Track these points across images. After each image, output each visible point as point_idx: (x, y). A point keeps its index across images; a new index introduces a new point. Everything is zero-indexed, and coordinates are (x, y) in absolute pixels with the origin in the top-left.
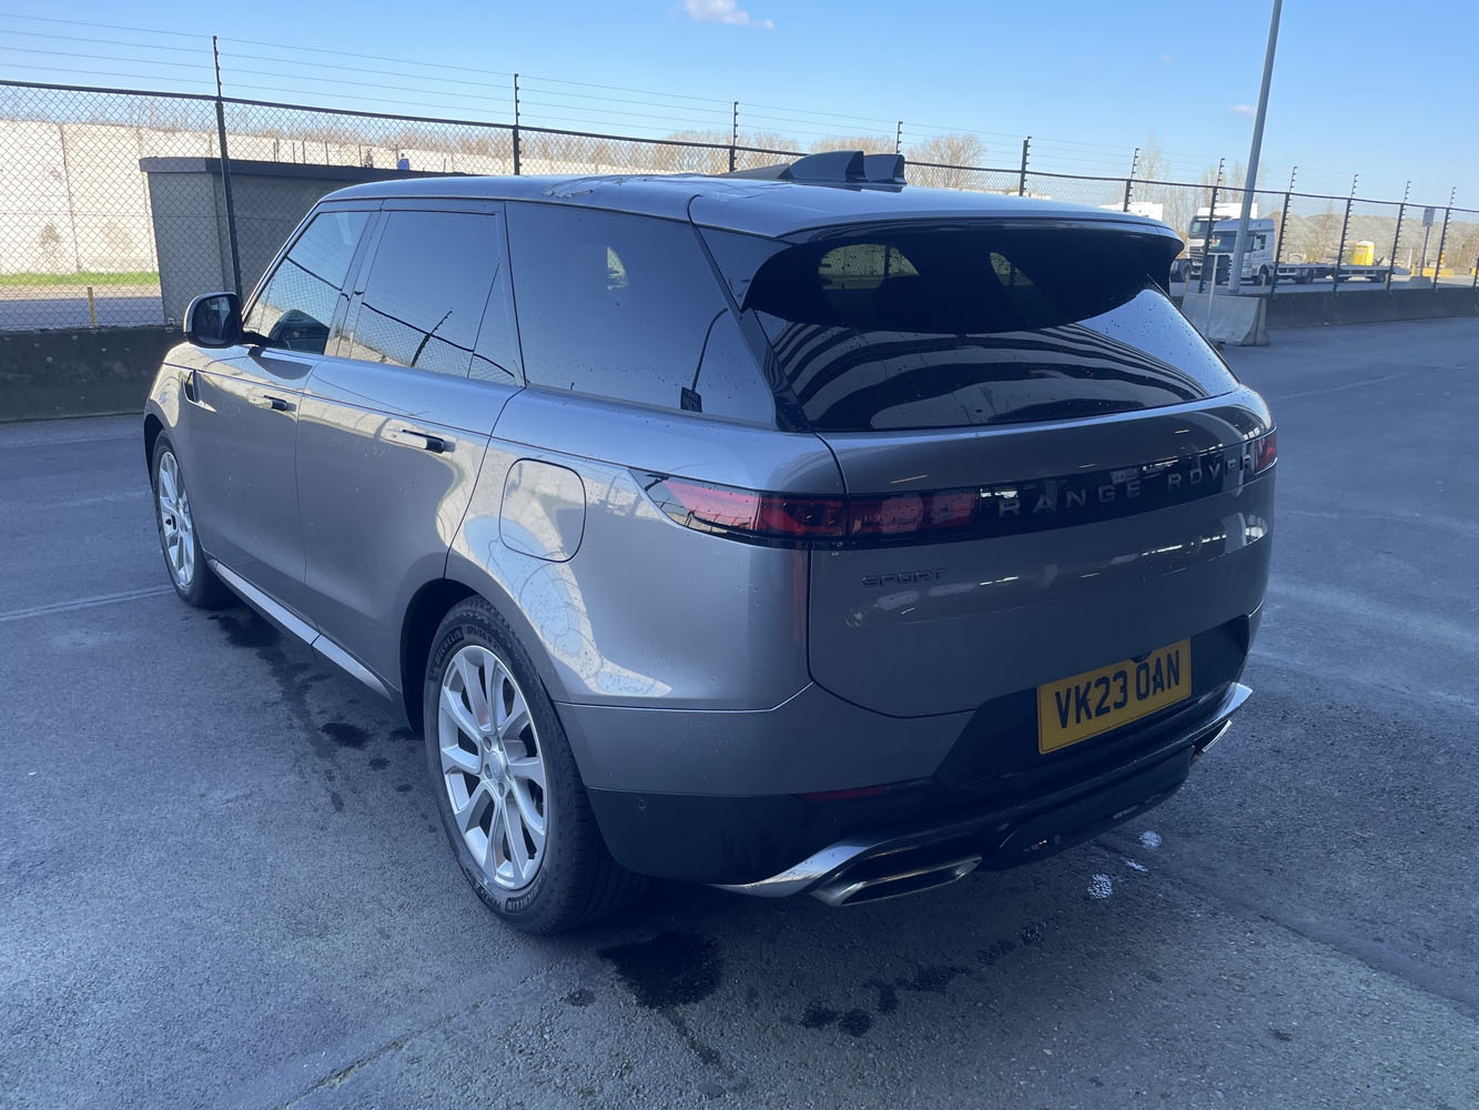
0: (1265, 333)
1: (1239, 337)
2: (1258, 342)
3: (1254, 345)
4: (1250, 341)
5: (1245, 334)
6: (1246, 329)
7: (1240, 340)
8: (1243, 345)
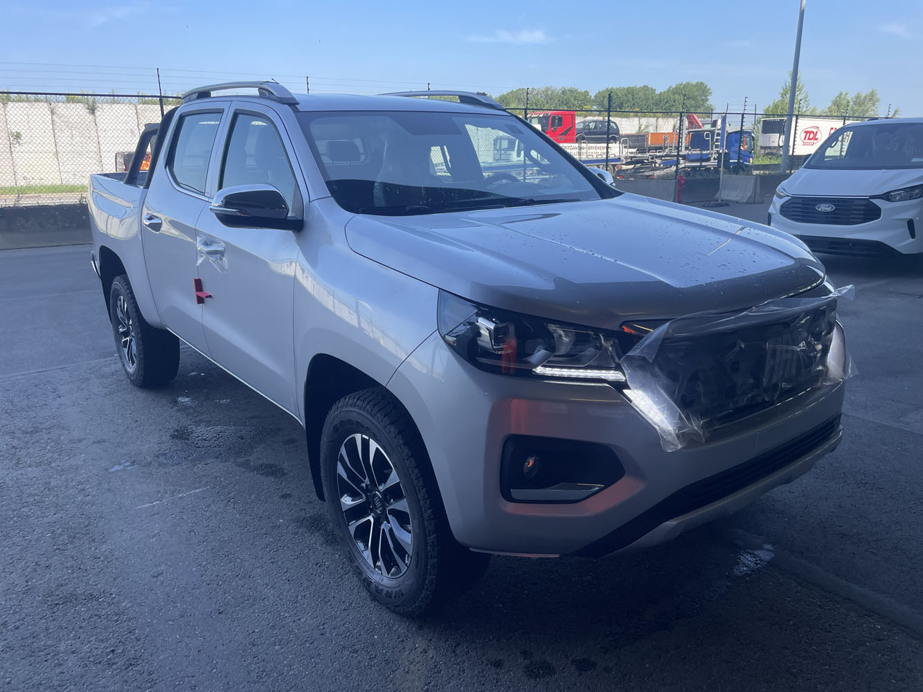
0: (760, 196)
1: (745, 198)
2: (756, 201)
3: (754, 203)
4: (752, 201)
5: (747, 197)
6: (749, 194)
7: (745, 201)
8: (747, 203)
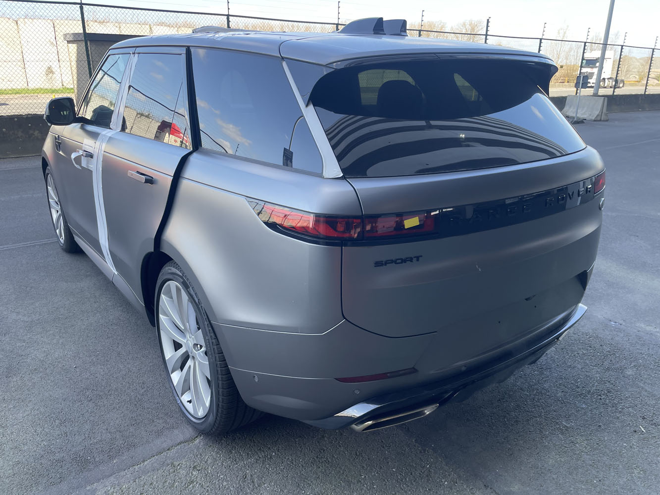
0: (606, 115)
1: (593, 116)
2: (602, 119)
3: (600, 120)
4: (599, 119)
5: (595, 116)
6: (597, 113)
7: (593, 118)
8: (594, 121)
